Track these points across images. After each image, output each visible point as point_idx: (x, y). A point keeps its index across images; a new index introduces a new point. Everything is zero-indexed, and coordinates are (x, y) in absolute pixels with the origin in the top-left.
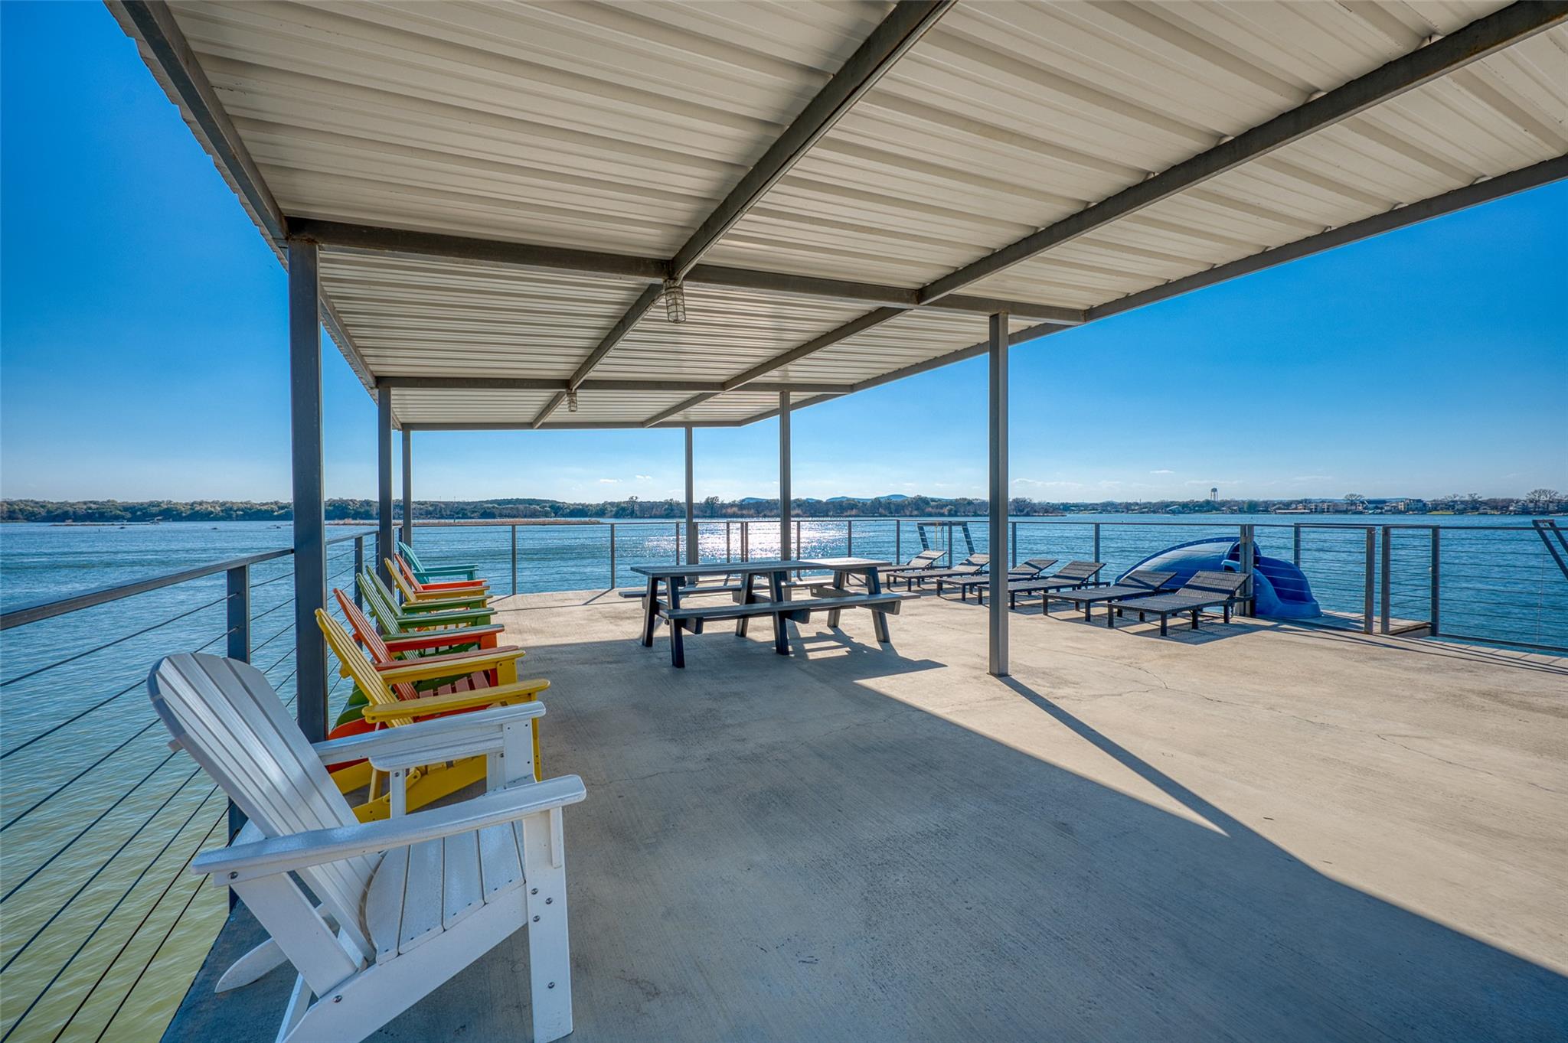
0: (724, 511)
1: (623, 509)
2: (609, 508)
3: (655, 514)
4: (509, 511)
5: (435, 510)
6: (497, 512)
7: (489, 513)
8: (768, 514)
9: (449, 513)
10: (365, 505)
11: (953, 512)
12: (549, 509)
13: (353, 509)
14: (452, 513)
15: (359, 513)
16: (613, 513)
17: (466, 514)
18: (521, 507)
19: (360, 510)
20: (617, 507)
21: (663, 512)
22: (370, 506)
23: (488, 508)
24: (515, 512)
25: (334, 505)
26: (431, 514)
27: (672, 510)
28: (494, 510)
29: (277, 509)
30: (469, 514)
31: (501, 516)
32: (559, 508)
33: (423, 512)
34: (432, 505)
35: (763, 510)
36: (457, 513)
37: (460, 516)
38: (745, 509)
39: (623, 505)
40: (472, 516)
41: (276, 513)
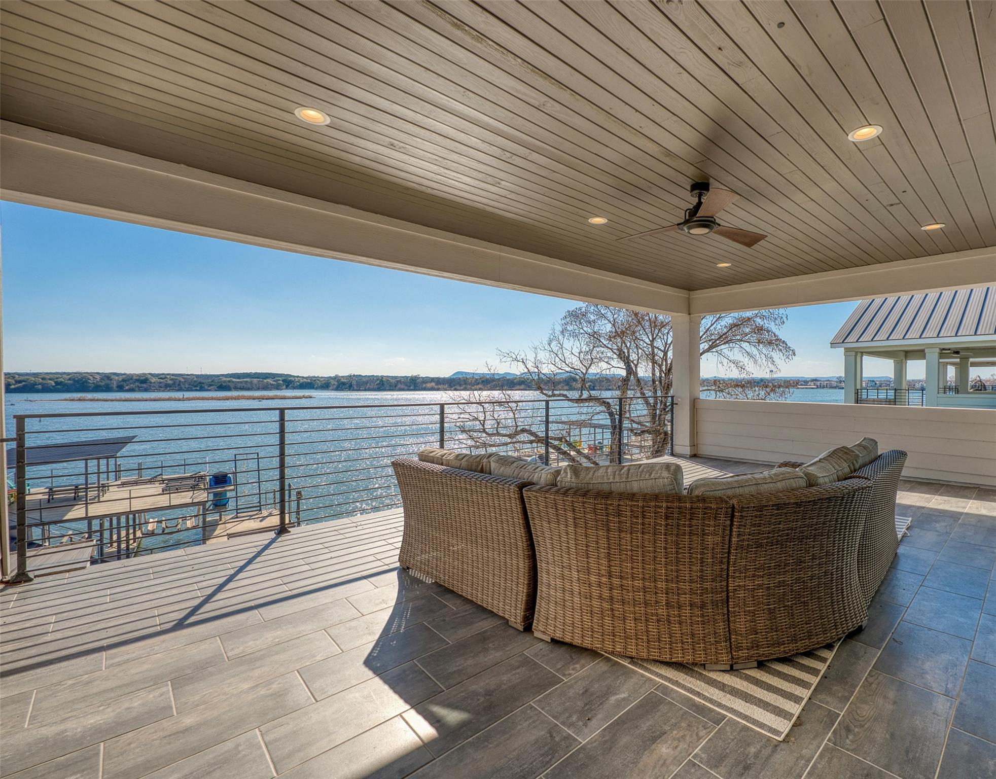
0: (424, 385)
1: (344, 384)
2: (333, 382)
3: (369, 388)
4: (244, 384)
5: (174, 384)
6: (232, 385)
7: (226, 386)
8: (459, 388)
9: (187, 386)
10: (106, 379)
11: (592, 387)
12: (281, 382)
13: (93, 383)
14: (190, 386)
15: (100, 386)
16: (335, 386)
17: (204, 387)
18: (255, 380)
19: (100, 383)
20: (338, 381)
21: (375, 386)
22: (111, 380)
23: (225, 382)
24: (249, 386)
25: (74, 380)
26: (170, 387)
27: (383, 385)
28: (230, 384)
29: (14, 382)
30: (206, 387)
31: (236, 389)
32: (291, 382)
33: (162, 385)
34: (171, 379)
35: (454, 385)
36: (195, 386)
37: (198, 388)
38: (440, 384)
39: (343, 380)
40: (209, 388)
41: (13, 387)
